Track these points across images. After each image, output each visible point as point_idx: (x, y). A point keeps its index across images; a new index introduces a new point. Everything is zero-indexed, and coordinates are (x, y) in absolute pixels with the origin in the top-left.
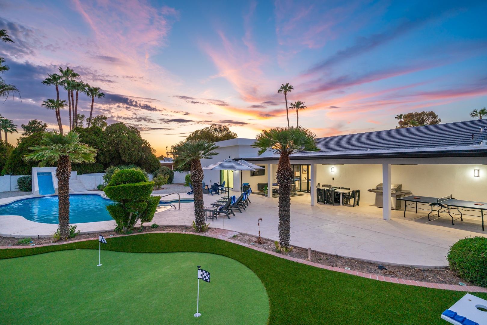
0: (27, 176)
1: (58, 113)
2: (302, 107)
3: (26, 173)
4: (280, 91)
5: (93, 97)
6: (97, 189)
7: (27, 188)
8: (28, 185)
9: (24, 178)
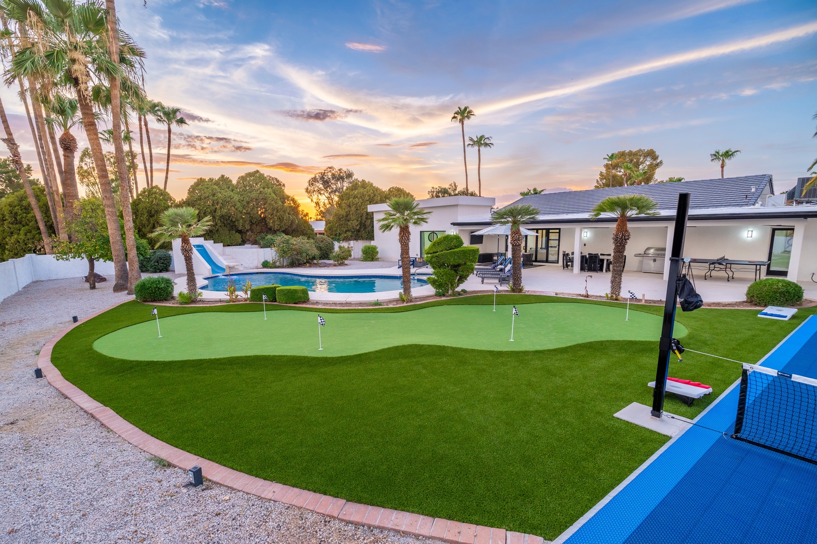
2: (486, 145)
4: (454, 117)
5: (169, 125)
6: (262, 266)
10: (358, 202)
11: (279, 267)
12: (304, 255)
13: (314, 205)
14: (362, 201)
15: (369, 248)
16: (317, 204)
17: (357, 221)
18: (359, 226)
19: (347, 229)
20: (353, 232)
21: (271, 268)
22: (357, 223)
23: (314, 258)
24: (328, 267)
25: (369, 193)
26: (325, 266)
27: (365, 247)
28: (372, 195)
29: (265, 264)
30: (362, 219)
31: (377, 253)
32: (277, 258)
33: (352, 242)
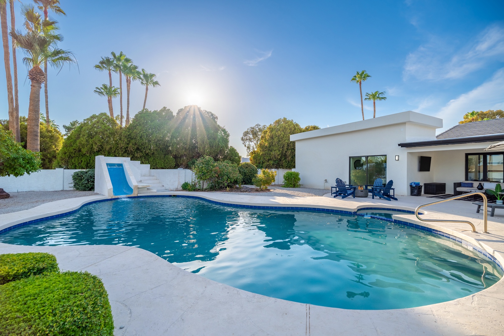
0: (84, 170)
1: (110, 102)
2: (381, 98)
3: (84, 166)
4: (353, 80)
5: (147, 85)
6: (181, 188)
7: (85, 186)
8: (87, 182)
9: (81, 172)
10: (281, 135)
11: (199, 190)
12: (225, 178)
13: (246, 148)
14: (283, 134)
15: (291, 175)
16: (248, 148)
17: (279, 151)
18: (280, 156)
19: (269, 158)
20: (275, 161)
21: (189, 190)
22: (279, 153)
23: (236, 182)
24: (250, 192)
25: (290, 127)
26: (246, 191)
27: (288, 174)
28: (293, 129)
29: (185, 187)
30: (283, 150)
31: (299, 179)
32: (197, 180)
33: (273, 170)
